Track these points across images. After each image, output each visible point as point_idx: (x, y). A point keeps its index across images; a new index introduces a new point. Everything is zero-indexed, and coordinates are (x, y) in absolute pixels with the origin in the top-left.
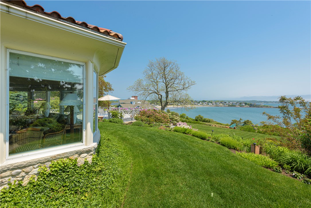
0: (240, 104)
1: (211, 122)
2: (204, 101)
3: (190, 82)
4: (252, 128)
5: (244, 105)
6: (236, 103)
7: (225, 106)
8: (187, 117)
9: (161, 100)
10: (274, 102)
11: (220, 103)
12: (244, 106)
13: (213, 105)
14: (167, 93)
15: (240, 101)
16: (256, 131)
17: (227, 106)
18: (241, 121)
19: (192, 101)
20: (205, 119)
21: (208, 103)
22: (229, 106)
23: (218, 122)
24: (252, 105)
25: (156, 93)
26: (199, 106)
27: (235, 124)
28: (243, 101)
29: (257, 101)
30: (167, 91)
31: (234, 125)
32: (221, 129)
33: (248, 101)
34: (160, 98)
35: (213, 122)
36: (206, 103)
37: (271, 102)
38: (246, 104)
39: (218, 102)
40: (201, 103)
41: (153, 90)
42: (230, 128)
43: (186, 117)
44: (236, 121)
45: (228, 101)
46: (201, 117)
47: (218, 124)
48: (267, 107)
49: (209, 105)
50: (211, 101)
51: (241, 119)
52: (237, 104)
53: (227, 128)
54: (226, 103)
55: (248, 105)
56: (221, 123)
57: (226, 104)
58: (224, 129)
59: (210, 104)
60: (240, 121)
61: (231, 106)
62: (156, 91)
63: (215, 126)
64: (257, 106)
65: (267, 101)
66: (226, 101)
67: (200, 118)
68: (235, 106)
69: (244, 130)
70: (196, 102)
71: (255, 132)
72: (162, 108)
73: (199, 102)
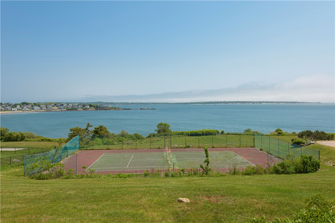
0: (83, 106)
2: (24, 104)
5: (88, 107)
6: (78, 105)
7: (62, 111)
10: (121, 103)
11: (53, 106)
12: (88, 109)
15: (83, 103)
17: (65, 110)
21: (32, 106)
22: (68, 110)
24: (98, 107)
26: (16, 112)
27: (78, 137)
28: (87, 103)
29: (103, 103)
31: (76, 139)
36: (30, 106)
37: (118, 103)
38: (91, 106)
39: (51, 104)
40: (18, 107)
44: (80, 129)
45: (66, 103)
47: (43, 140)
48: (115, 108)
49: (33, 109)
50: (38, 103)
51: (89, 125)
52: (80, 106)
54: (63, 105)
55: (94, 107)
57: (62, 107)
59: (36, 108)
60: (86, 129)
61: (70, 110)
64: (104, 108)
65: (114, 102)
66: (63, 104)
68: (76, 110)
70: (9, 105)
73: (15, 106)
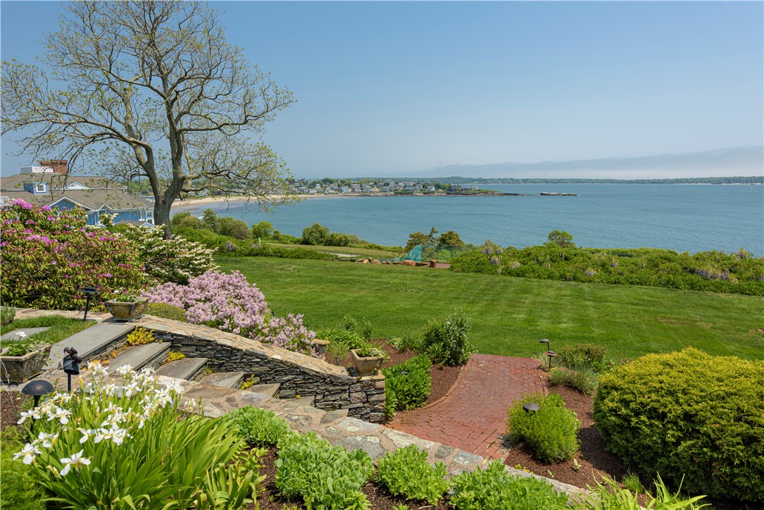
0: (423, 187)
1: (350, 244)
2: (327, 181)
3: (270, 93)
4: (485, 258)
5: (434, 189)
6: (415, 186)
7: (386, 196)
8: (276, 232)
9: (149, 168)
11: (372, 186)
12: (433, 192)
13: (353, 191)
14: (176, 138)
15: (423, 181)
16: (500, 271)
17: (392, 193)
18: (434, 236)
19: (292, 182)
20: (332, 236)
21: (339, 186)
22: (396, 194)
23: (370, 244)
24: (451, 189)
25: (120, 136)
26: (315, 195)
27: (419, 246)
28: (430, 180)
29: (464, 179)
30: (174, 129)
32: (390, 272)
33: (441, 179)
34: (145, 158)
35: (357, 243)
36: (335, 186)
37: (493, 180)
38: (438, 187)
39: (368, 181)
40: (318, 186)
41: (102, 121)
42: (417, 265)
43: (272, 234)
44: (422, 235)
45: (393, 180)
46: (321, 232)
48: (486, 193)
49: (341, 191)
50: (347, 179)
51: (433, 231)
52: (417, 187)
53: (408, 264)
54: (388, 184)
55: (443, 189)
56: (381, 245)
57: (387, 188)
58: (400, 272)
59: (345, 189)
60: (430, 236)
61: (401, 194)
62: (120, 129)
63: (370, 261)
64: (464, 192)
66: (388, 181)
67: (317, 235)
68: (411, 193)
69: (463, 271)
70: (305, 184)
71: (495, 273)
72: (157, 204)
73: (313, 185)
